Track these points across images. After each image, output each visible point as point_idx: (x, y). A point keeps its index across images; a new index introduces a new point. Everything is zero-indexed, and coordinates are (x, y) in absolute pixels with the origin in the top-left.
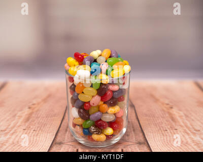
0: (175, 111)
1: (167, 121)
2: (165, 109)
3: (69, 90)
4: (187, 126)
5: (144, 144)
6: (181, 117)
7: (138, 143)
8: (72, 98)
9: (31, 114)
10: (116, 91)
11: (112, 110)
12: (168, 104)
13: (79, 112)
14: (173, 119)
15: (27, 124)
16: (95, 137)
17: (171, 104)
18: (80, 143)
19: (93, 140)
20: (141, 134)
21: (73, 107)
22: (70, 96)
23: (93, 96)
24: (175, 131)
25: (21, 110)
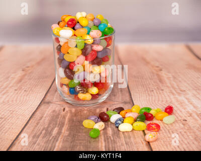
0: (164, 74)
1: (154, 82)
2: (154, 71)
3: (56, 51)
4: (173, 87)
5: (129, 103)
6: (169, 78)
7: (123, 103)
10: (100, 51)
12: (158, 67)
13: (65, 72)
14: (161, 81)
15: (19, 85)
16: (81, 96)
17: (161, 67)
18: (68, 103)
19: (79, 99)
20: (128, 94)
21: (60, 67)
22: (57, 56)
23: (78, 57)
24: (161, 91)
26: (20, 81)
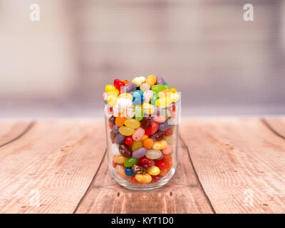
0: (235, 152)
1: (225, 162)
2: (224, 150)
3: (108, 123)
4: (248, 168)
5: (197, 186)
6: (242, 158)
7: (189, 186)
8: (112, 132)
9: (64, 157)
10: (162, 123)
11: (158, 145)
12: (227, 145)
13: (120, 148)
14: (233, 161)
15: (60, 167)
17: (231, 145)
18: (122, 187)
19: (136, 182)
20: (194, 177)
21: (113, 142)
22: (110, 130)
23: (136, 129)
24: (234, 173)
25: (52, 153)
26: (60, 163)
